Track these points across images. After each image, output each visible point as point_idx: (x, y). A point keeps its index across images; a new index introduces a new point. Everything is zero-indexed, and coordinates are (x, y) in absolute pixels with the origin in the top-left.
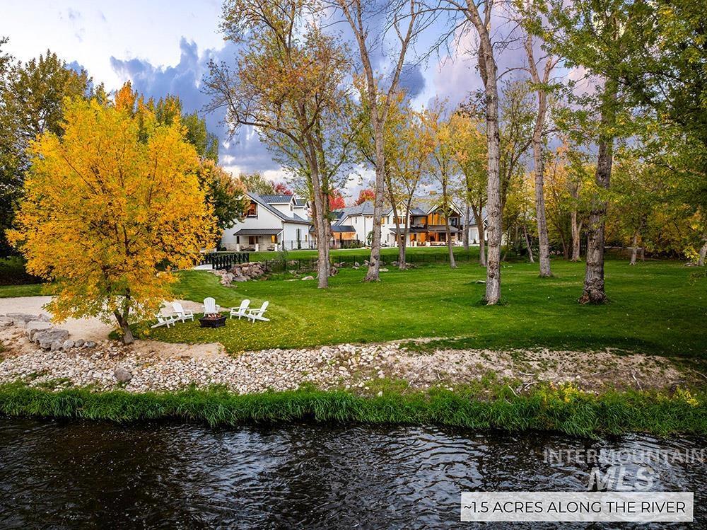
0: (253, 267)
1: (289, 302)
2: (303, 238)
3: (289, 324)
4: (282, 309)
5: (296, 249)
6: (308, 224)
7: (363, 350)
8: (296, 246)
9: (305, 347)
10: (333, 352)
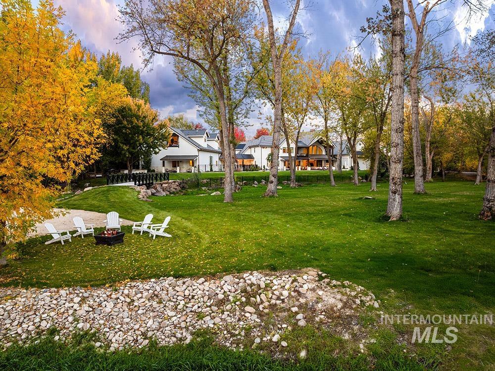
0: (173, 184)
1: (196, 216)
2: (214, 163)
3: (191, 241)
4: (187, 224)
5: (209, 171)
6: (219, 153)
7: (274, 281)
8: (208, 169)
9: (204, 275)
10: (238, 284)
